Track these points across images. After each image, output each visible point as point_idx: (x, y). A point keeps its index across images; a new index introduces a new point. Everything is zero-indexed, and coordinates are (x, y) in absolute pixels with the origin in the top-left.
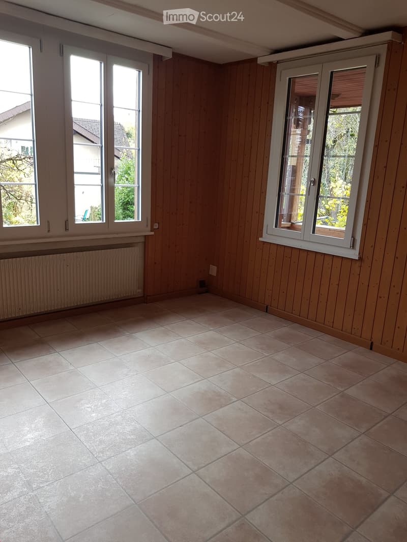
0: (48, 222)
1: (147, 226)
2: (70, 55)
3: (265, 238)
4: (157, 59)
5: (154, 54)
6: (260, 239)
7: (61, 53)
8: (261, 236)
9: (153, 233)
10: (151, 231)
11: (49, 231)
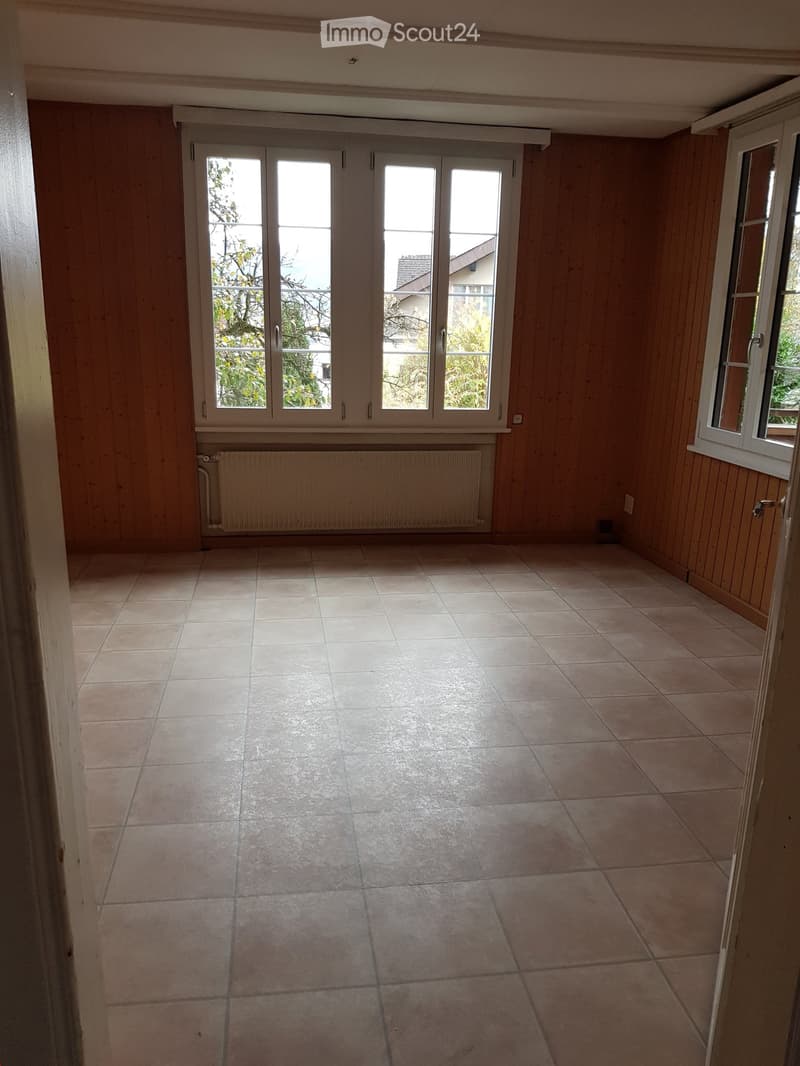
0: (343, 405)
1: (500, 418)
2: (384, 165)
3: (699, 447)
4: (531, 151)
5: (525, 145)
6: (690, 448)
7: (372, 166)
8: (692, 443)
9: (509, 430)
10: (508, 427)
11: (343, 417)
